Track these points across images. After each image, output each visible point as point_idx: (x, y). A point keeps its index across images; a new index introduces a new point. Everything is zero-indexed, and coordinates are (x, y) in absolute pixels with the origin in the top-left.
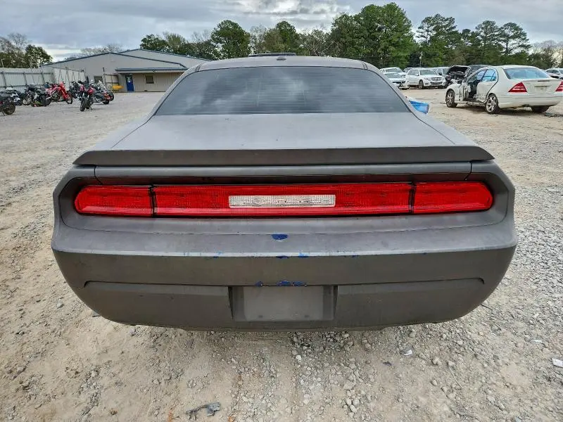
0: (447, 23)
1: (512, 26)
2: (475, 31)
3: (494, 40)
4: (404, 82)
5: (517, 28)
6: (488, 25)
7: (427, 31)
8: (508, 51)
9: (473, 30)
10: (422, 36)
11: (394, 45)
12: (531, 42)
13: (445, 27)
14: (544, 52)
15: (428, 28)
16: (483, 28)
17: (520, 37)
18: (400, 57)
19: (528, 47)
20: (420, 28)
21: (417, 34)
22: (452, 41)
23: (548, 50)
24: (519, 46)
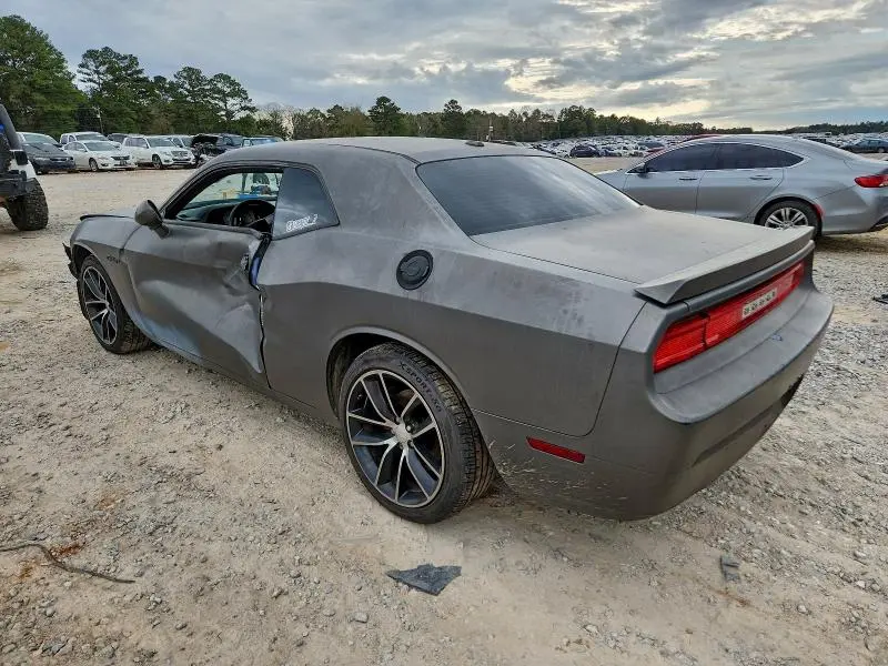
0: (126, 62)
1: (226, 78)
2: (175, 80)
3: (205, 96)
4: (127, 158)
5: (233, 83)
6: (191, 74)
7: (97, 72)
8: (230, 114)
9: (170, 78)
10: (90, 80)
11: (40, 90)
12: (254, 104)
13: (126, 69)
14: (271, 119)
15: (97, 67)
16: (185, 78)
17: (240, 96)
18: (58, 113)
19: (253, 110)
20: (82, 66)
21: (80, 76)
22: (141, 92)
23: (275, 115)
24: (242, 108)
